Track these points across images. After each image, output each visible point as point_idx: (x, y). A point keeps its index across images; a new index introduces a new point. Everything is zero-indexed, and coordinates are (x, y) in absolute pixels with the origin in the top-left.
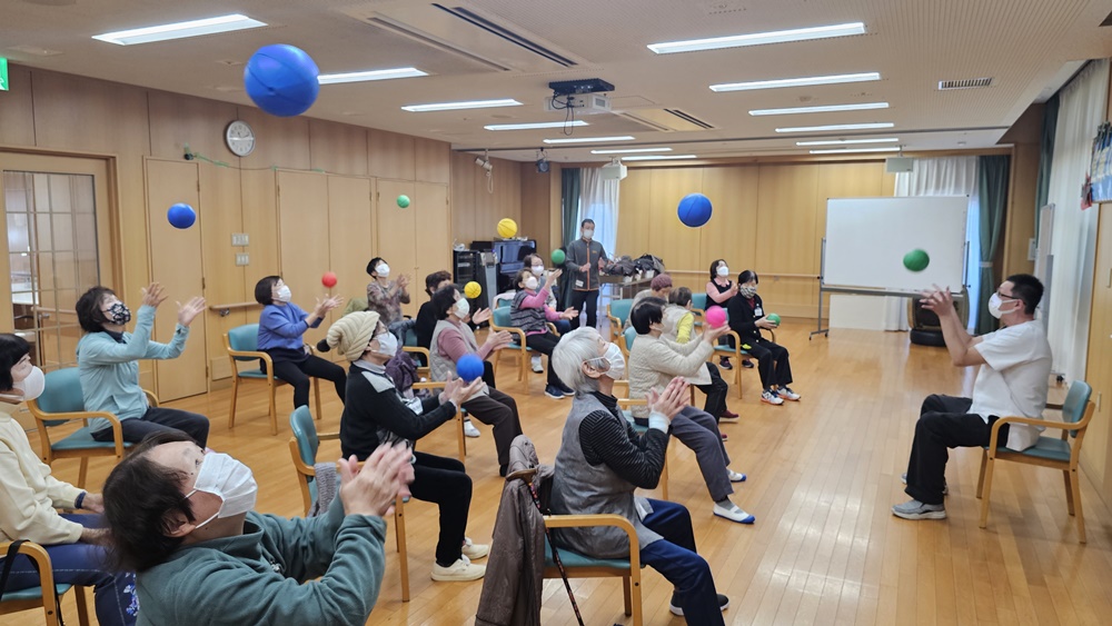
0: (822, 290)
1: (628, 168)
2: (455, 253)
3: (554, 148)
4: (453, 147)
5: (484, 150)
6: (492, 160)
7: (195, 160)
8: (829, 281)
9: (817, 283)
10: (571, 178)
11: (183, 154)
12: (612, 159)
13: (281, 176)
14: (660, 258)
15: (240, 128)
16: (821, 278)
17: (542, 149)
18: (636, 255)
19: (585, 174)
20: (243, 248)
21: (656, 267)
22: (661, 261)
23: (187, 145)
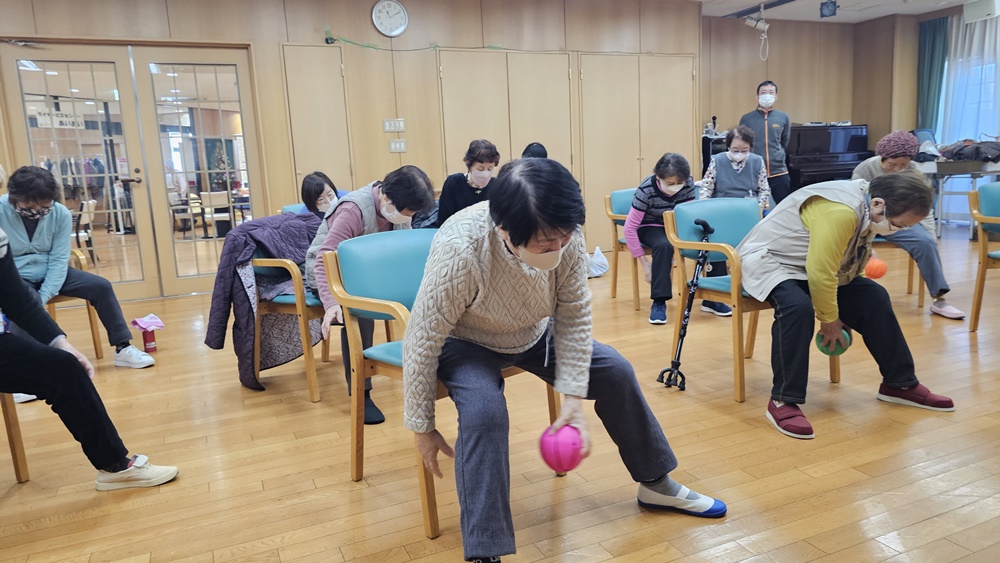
2: (706, 141)
5: (760, 8)
7: (336, 44)
10: (934, 32)
11: (324, 37)
13: (444, 56)
15: (389, 6)
19: (955, 24)
20: (398, 134)
23: (327, 28)
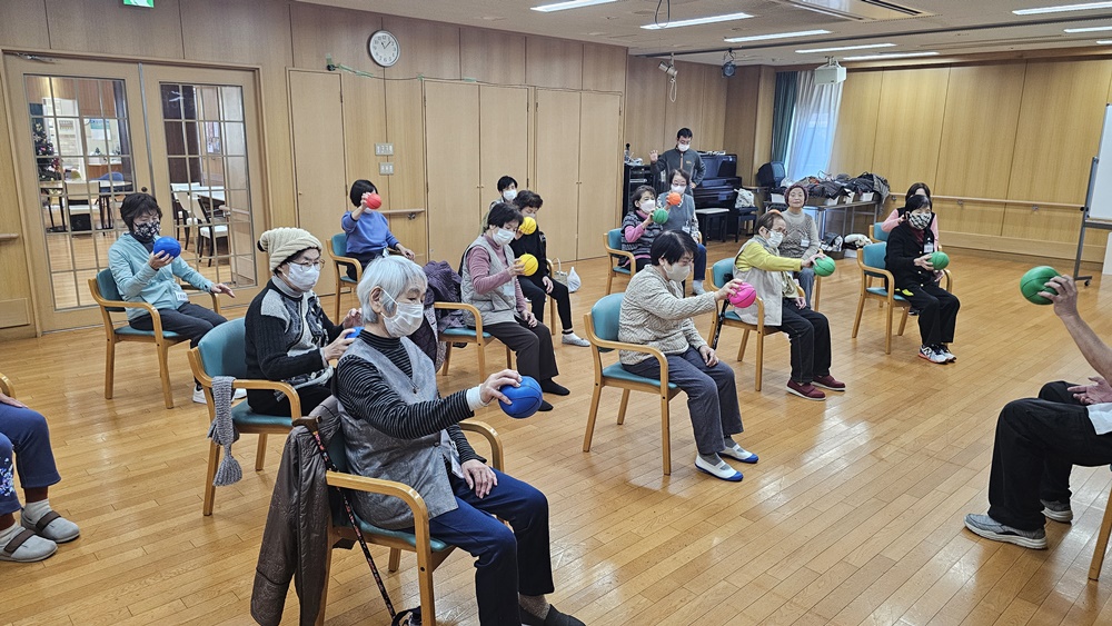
0: (1085, 225)
1: (849, 71)
2: (627, 168)
3: (743, 48)
4: (631, 52)
5: (669, 54)
6: (678, 65)
7: (337, 71)
8: (1095, 213)
9: (1081, 215)
10: (787, 83)
11: (326, 65)
12: (828, 60)
13: (429, 86)
14: (884, 177)
15: (384, 37)
16: (1085, 209)
17: (730, 50)
18: (855, 174)
19: (803, 78)
20: (387, 157)
21: (876, 188)
22: (885, 182)
23: (329, 56)
